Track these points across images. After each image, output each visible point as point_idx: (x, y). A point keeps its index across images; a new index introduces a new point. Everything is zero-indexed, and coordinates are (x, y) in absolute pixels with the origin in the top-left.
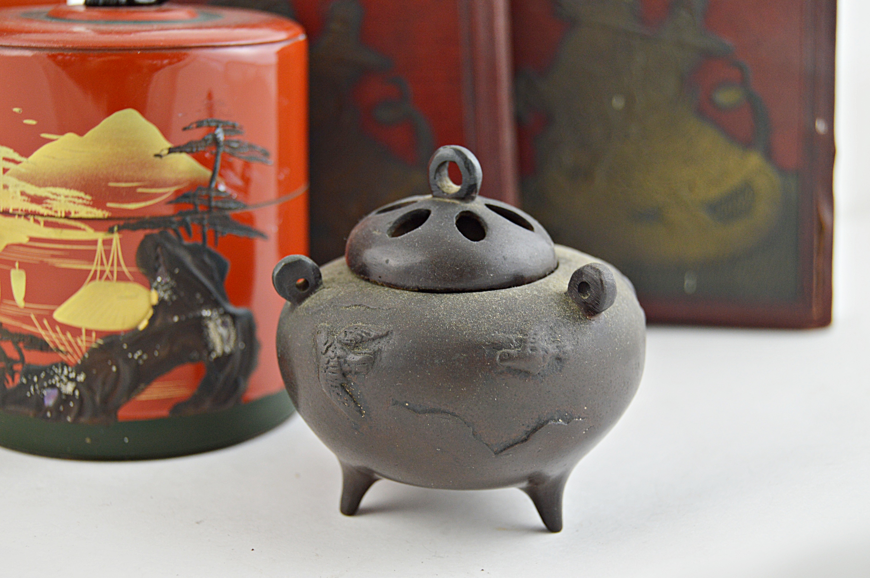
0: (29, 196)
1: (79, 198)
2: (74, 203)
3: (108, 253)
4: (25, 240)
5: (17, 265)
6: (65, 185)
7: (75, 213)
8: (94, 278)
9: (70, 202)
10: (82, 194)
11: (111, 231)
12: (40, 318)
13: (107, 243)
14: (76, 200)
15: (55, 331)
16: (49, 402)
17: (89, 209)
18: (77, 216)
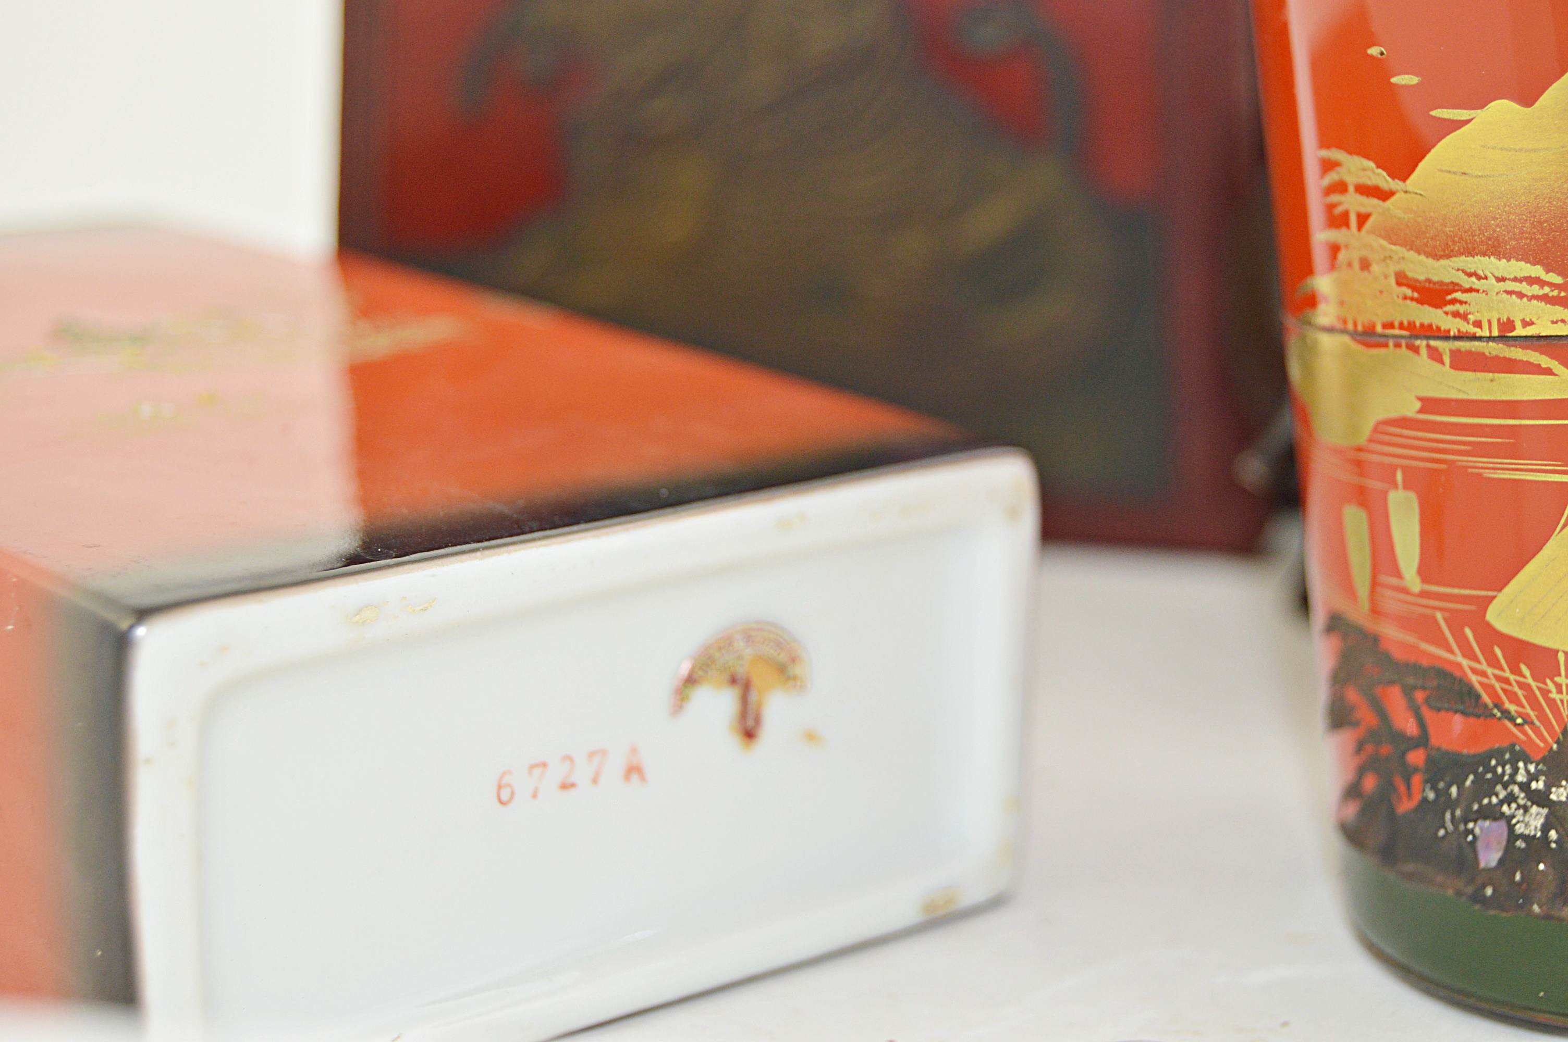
0: (1413, 285)
1: (1531, 281)
2: (1521, 295)
4: (1411, 409)
5: (1399, 476)
6: (1498, 249)
7: (1526, 324)
10: (1538, 271)
12: (1456, 622)
14: (1524, 288)
15: (1493, 662)
16: (1490, 857)
17: (1559, 311)
18: (1529, 332)
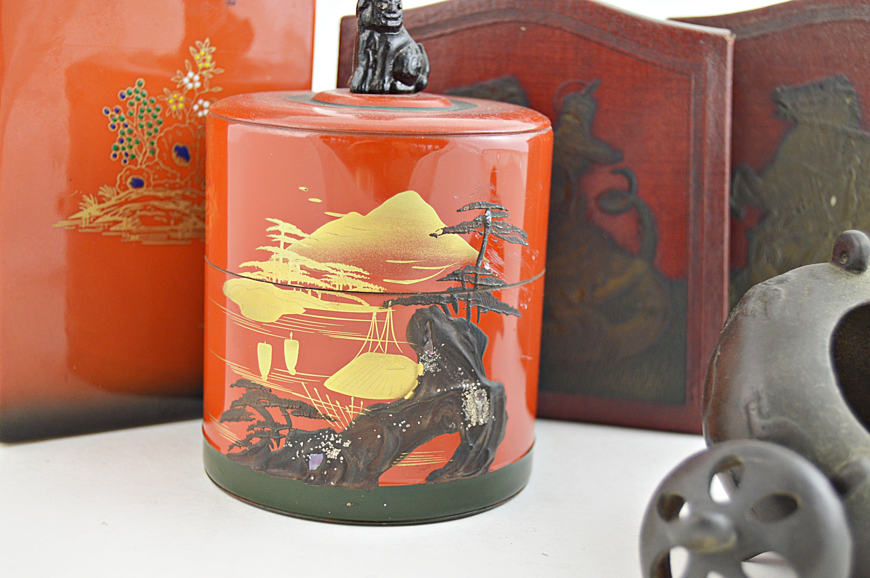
0: (308, 270)
1: (357, 273)
2: (353, 277)
3: (381, 325)
4: (301, 312)
5: (291, 335)
6: (345, 261)
7: (353, 287)
8: (365, 351)
9: (349, 277)
10: (361, 270)
11: (385, 305)
12: (310, 386)
13: (381, 316)
14: (354, 275)
15: (325, 400)
16: (314, 467)
17: (367, 284)
18: (354, 290)
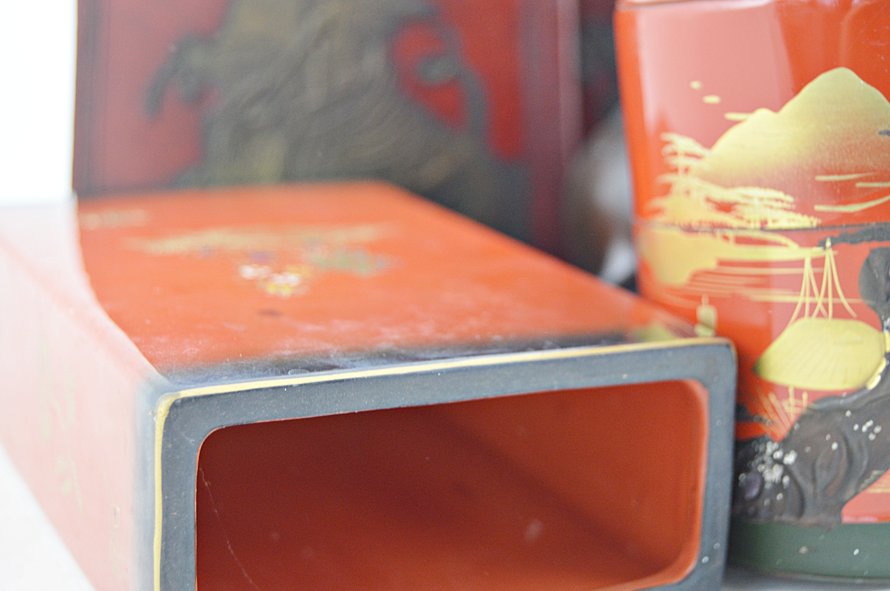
0: (715, 202)
1: (777, 200)
2: (771, 207)
3: (819, 277)
4: (712, 265)
5: (705, 300)
6: (759, 183)
7: (774, 221)
8: (801, 315)
9: (766, 206)
10: (781, 195)
11: (822, 244)
13: (818, 263)
14: (774, 204)
17: (792, 215)
18: (776, 226)
